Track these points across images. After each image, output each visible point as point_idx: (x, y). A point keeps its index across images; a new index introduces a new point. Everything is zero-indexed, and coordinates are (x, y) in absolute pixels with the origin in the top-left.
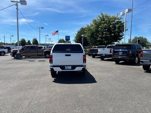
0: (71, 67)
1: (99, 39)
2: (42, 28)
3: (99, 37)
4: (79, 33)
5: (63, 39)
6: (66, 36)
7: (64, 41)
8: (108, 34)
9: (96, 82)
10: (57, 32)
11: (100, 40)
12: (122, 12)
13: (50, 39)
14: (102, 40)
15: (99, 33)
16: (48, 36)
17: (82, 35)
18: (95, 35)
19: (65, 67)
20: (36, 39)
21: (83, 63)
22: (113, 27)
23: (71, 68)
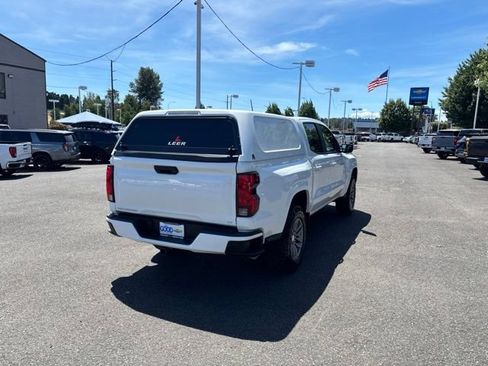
0: (181, 228)
2: (310, 64)
4: (461, 72)
5: (399, 101)
6: (412, 89)
7: (404, 106)
10: (385, 75)
13: (350, 102)
16: (337, 90)
17: (477, 82)
19: (162, 224)
20: (311, 104)
21: (238, 215)
23: (182, 234)
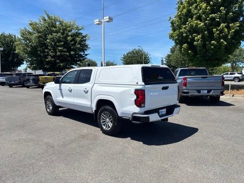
1: (49, 59)
3: (51, 55)
8: (65, 52)
9: (195, 130)
11: (51, 61)
12: (98, 20)
14: (55, 61)
15: (47, 48)
18: (40, 51)
19: (160, 111)
22: (71, 41)
